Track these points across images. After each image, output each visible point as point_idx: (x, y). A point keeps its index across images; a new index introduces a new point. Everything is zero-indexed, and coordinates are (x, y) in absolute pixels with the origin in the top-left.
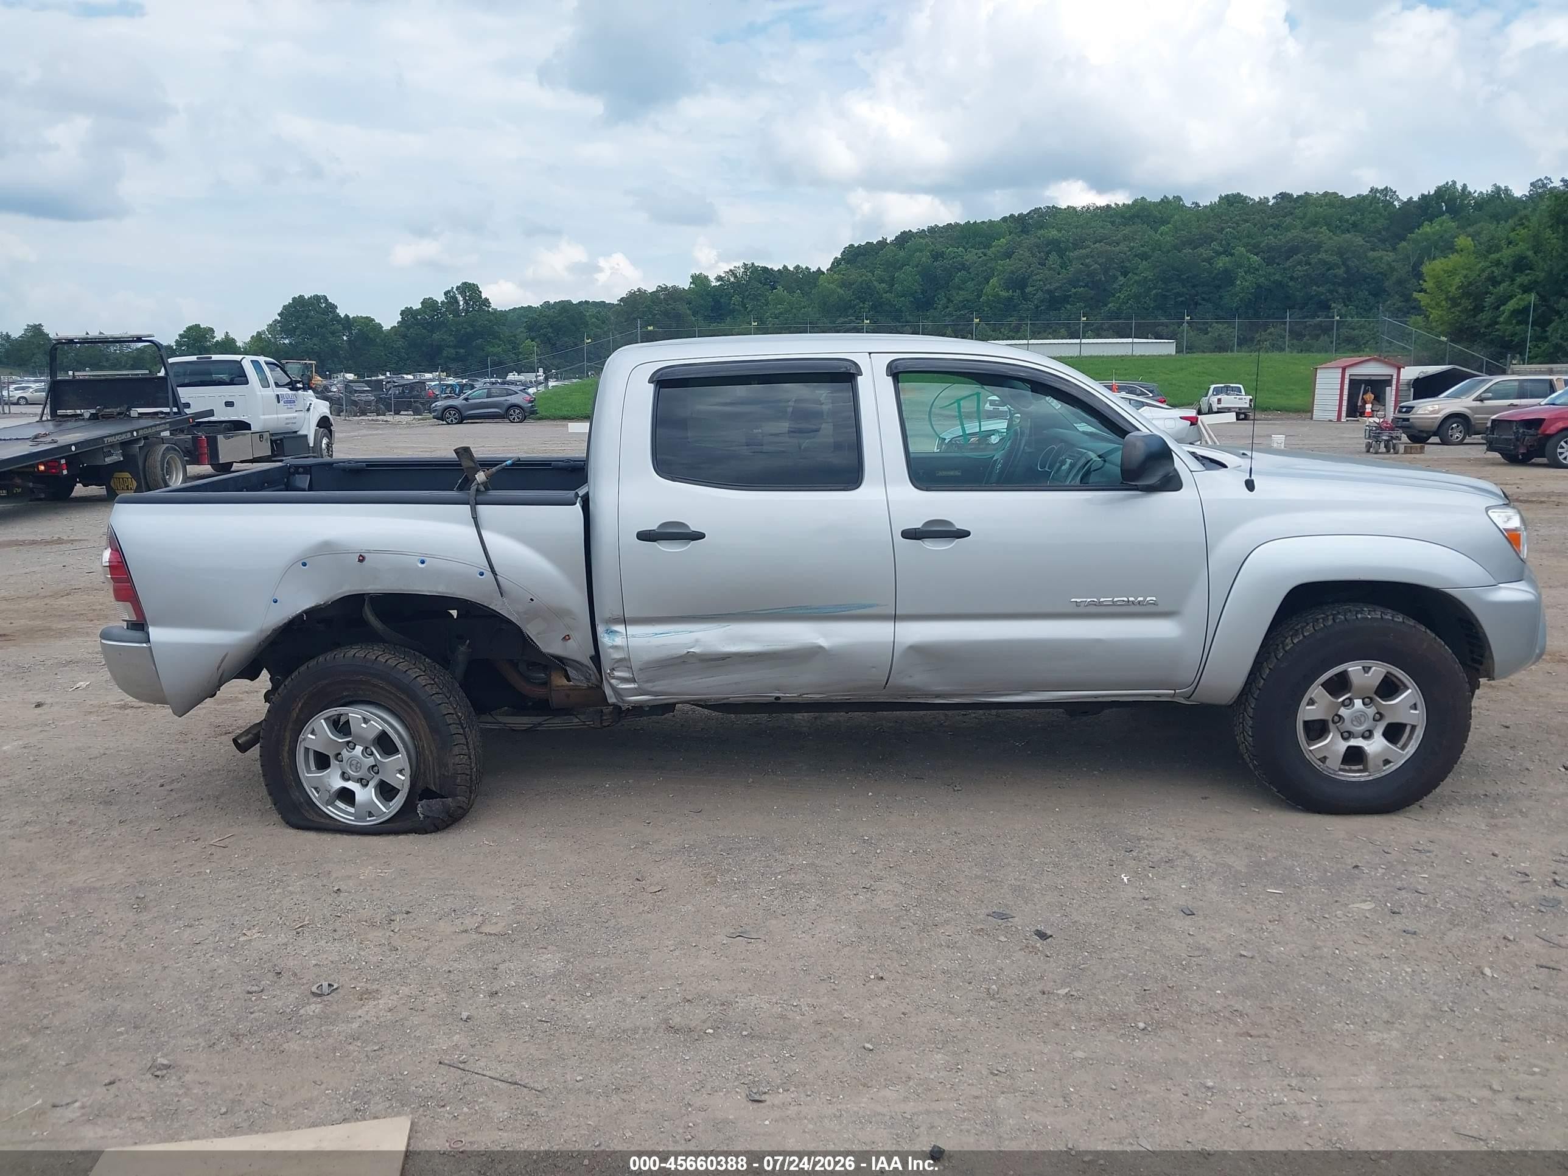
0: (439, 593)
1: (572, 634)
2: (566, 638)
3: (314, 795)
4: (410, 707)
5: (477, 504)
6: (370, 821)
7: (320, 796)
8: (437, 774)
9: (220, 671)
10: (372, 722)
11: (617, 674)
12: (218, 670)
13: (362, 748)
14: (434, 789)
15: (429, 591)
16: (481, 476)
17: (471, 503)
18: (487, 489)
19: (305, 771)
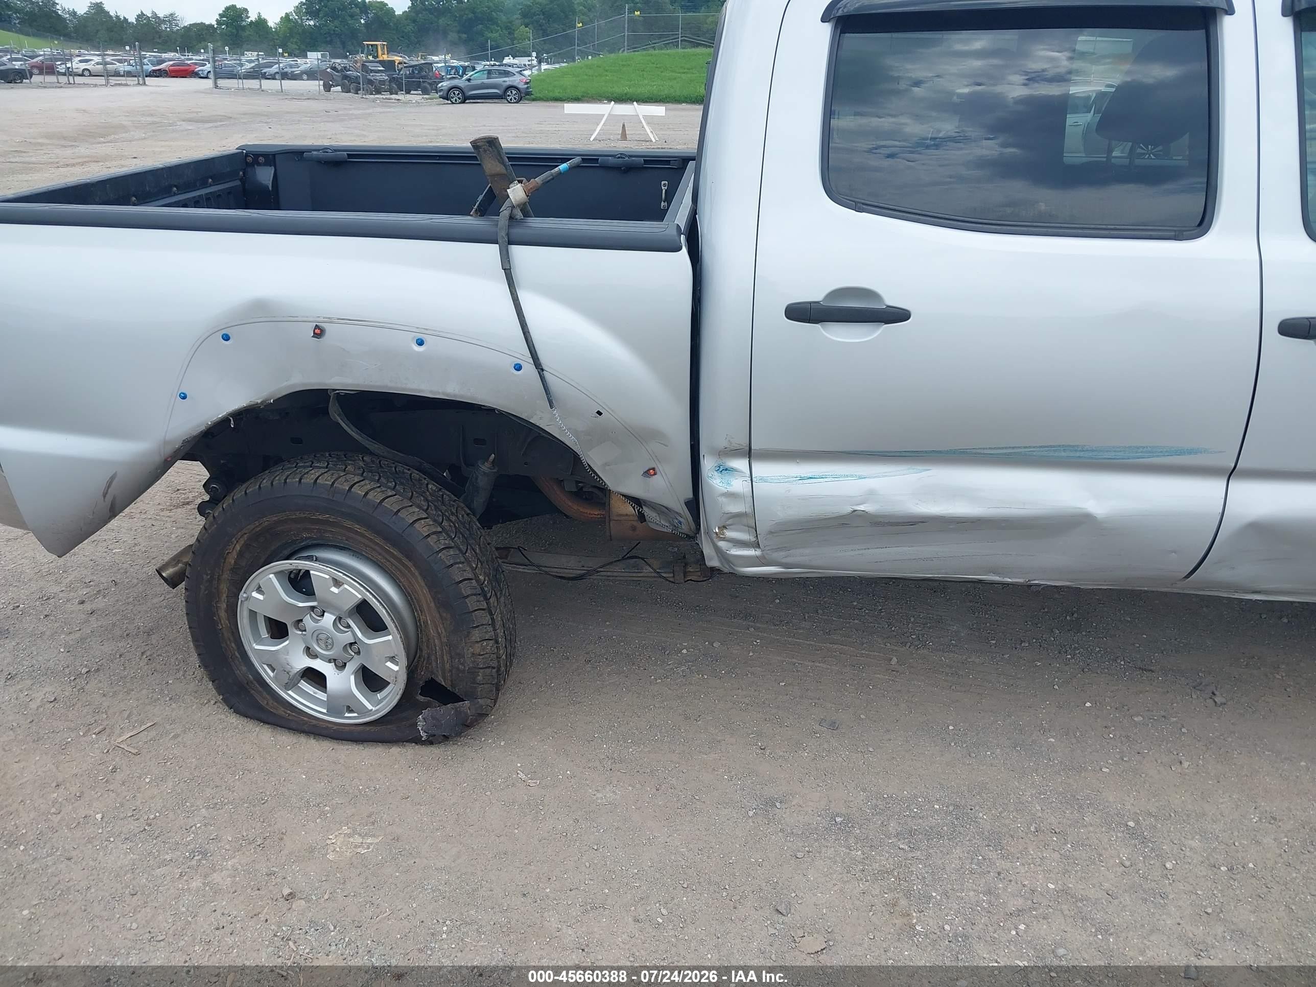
0: (447, 395)
1: (660, 468)
2: (650, 473)
3: (268, 675)
4: (404, 565)
5: (511, 242)
6: (351, 718)
7: (275, 677)
8: (447, 666)
9: (109, 498)
10: (346, 586)
11: (729, 534)
12: (104, 496)
13: (334, 618)
14: (443, 683)
15: (431, 392)
16: (516, 192)
17: (500, 241)
18: (526, 215)
19: (252, 641)
